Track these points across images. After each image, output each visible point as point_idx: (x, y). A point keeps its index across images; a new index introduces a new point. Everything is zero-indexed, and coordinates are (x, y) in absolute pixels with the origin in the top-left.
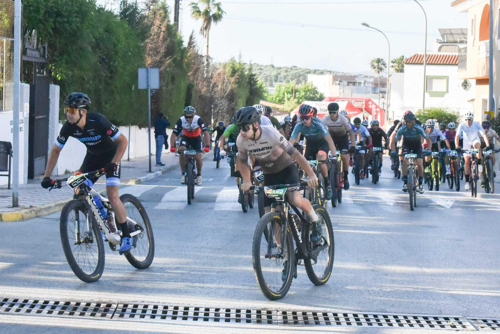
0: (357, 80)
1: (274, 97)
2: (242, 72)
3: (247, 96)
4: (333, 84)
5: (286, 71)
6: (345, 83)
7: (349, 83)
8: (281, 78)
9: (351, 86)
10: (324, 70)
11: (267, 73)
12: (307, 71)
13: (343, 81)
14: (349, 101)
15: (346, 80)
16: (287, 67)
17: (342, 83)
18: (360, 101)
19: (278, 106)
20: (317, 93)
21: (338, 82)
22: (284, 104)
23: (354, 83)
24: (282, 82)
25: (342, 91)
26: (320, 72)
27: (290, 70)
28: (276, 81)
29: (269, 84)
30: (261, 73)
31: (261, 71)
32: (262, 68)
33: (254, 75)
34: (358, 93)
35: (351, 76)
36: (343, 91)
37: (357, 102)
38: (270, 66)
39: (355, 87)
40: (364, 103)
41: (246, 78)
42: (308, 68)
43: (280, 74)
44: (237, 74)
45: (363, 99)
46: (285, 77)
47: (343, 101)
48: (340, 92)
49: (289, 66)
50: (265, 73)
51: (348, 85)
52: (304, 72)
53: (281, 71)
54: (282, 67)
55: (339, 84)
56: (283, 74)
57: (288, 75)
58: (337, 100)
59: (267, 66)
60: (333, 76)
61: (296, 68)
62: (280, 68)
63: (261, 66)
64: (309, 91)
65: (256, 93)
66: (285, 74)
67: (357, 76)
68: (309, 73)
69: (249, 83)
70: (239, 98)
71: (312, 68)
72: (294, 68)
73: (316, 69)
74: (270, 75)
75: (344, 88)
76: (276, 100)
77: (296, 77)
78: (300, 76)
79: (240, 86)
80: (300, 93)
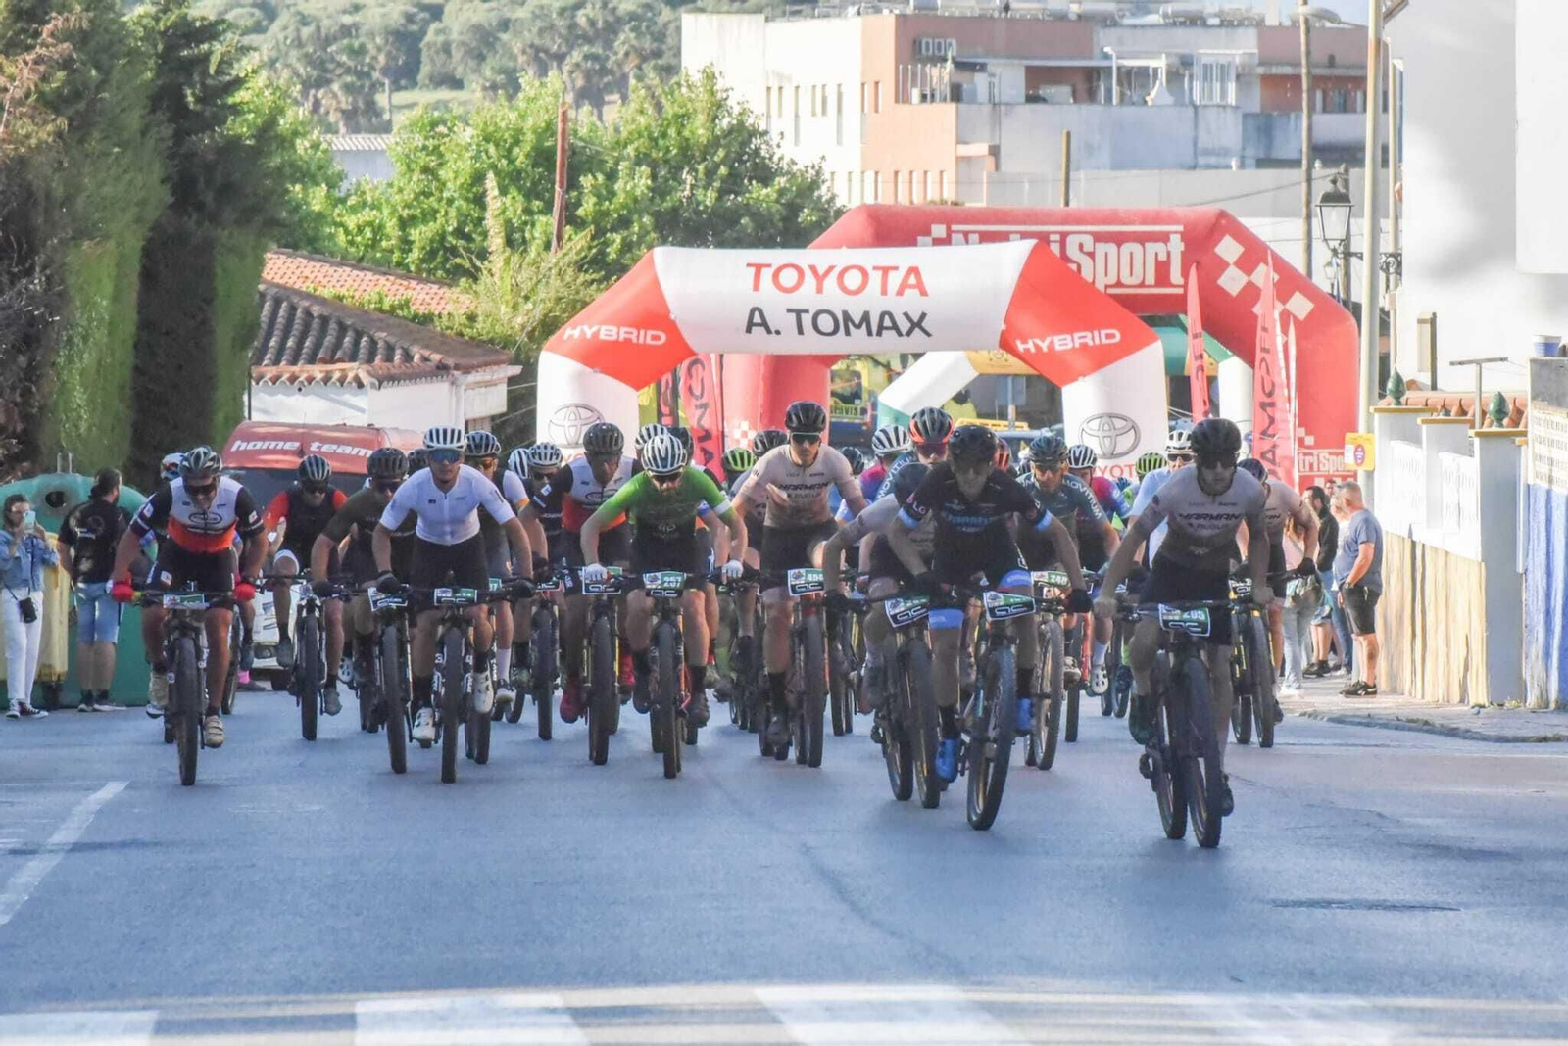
0: (1114, 50)
1: (391, 227)
3: (152, 214)
4: (901, 97)
6: (1009, 78)
7: (1039, 81)
8: (446, 49)
9: (1065, 112)
11: (328, 8)
13: (995, 65)
14: (1044, 239)
15: (1012, 53)
17: (980, 79)
18: (1142, 239)
19: (423, 297)
20: (765, 175)
21: (941, 75)
22: (474, 275)
23: (1087, 83)
24: (457, 84)
25: (980, 149)
28: (405, 74)
29: (346, 102)
30: (266, 12)
33: (210, 31)
34: (1118, 165)
35: (1060, 18)
36: (995, 151)
39: (1087, 110)
40: (1177, 246)
41: (134, 54)
43: (435, 12)
45: (1172, 219)
46: (483, 42)
47: (986, 238)
50: (309, 7)
51: (1033, 99)
55: (956, 94)
56: (462, 15)
57: (505, 25)
58: (939, 230)
60: (902, 19)
64: (687, 155)
65: (227, 191)
66: (482, 13)
69: (166, 100)
70: (80, 235)
74: (346, 31)
75: (996, 122)
76: (406, 244)
77: (575, 36)
78: (612, 29)
79: (80, 127)
80: (612, 176)
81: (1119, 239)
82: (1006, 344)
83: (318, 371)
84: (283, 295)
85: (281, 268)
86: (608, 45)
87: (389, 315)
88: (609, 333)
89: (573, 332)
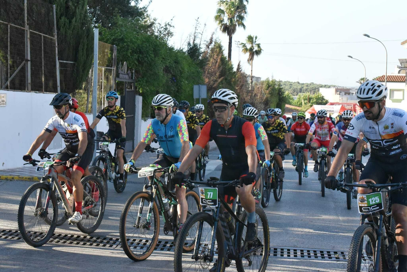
0: (351, 92)
1: (296, 103)
2: (274, 87)
3: (277, 102)
4: (335, 94)
5: (307, 86)
6: (343, 93)
7: (345, 94)
8: (304, 90)
9: (347, 96)
10: (331, 85)
11: (295, 87)
12: (320, 86)
13: (342, 92)
14: (342, 105)
15: (343, 91)
16: (307, 83)
17: (341, 93)
18: (350, 105)
19: (298, 108)
20: (324, 100)
21: (338, 93)
22: (301, 106)
23: (349, 94)
24: (304, 92)
25: (341, 98)
26: (328, 86)
27: (309, 85)
28: (301, 92)
29: (296, 94)
30: (291, 87)
31: (291, 86)
32: (292, 84)
33: (282, 89)
34: (351, 99)
35: (347, 89)
36: (342, 98)
37: (348, 106)
38: (297, 82)
39: (349, 96)
40: (353, 106)
41: (276, 90)
42: (321, 84)
43: (303, 87)
44: (270, 88)
45: (352, 104)
46: (306, 90)
47: (339, 105)
48: (340, 99)
49: (309, 83)
50: (294, 87)
51: (345, 95)
52: (318, 87)
53: (304, 86)
54: (304, 83)
55: (339, 94)
56: (305, 88)
57: (308, 88)
58: (335, 104)
59: (295, 83)
60: (336, 89)
61: (313, 84)
62: (303, 84)
63: (291, 83)
64: (319, 98)
65: (283, 100)
66: (307, 88)
67: (351, 89)
68: (322, 87)
69: (279, 94)
70: (271, 103)
71: (323, 84)
72: (312, 84)
73: (326, 84)
74: (297, 89)
75: (342, 96)
76: (297, 104)
77: (313, 89)
78: (316, 89)
79: (272, 95)
80: (313, 100)
81: (348, 105)
82: (339, 113)
83: (289, 113)
84: (287, 108)
85: (287, 106)
86: (315, 90)
87: (295, 109)
88: (310, 111)
89: (308, 111)
